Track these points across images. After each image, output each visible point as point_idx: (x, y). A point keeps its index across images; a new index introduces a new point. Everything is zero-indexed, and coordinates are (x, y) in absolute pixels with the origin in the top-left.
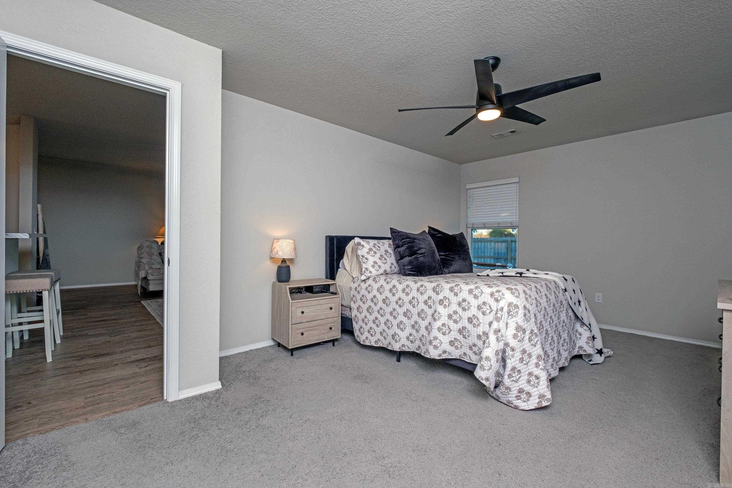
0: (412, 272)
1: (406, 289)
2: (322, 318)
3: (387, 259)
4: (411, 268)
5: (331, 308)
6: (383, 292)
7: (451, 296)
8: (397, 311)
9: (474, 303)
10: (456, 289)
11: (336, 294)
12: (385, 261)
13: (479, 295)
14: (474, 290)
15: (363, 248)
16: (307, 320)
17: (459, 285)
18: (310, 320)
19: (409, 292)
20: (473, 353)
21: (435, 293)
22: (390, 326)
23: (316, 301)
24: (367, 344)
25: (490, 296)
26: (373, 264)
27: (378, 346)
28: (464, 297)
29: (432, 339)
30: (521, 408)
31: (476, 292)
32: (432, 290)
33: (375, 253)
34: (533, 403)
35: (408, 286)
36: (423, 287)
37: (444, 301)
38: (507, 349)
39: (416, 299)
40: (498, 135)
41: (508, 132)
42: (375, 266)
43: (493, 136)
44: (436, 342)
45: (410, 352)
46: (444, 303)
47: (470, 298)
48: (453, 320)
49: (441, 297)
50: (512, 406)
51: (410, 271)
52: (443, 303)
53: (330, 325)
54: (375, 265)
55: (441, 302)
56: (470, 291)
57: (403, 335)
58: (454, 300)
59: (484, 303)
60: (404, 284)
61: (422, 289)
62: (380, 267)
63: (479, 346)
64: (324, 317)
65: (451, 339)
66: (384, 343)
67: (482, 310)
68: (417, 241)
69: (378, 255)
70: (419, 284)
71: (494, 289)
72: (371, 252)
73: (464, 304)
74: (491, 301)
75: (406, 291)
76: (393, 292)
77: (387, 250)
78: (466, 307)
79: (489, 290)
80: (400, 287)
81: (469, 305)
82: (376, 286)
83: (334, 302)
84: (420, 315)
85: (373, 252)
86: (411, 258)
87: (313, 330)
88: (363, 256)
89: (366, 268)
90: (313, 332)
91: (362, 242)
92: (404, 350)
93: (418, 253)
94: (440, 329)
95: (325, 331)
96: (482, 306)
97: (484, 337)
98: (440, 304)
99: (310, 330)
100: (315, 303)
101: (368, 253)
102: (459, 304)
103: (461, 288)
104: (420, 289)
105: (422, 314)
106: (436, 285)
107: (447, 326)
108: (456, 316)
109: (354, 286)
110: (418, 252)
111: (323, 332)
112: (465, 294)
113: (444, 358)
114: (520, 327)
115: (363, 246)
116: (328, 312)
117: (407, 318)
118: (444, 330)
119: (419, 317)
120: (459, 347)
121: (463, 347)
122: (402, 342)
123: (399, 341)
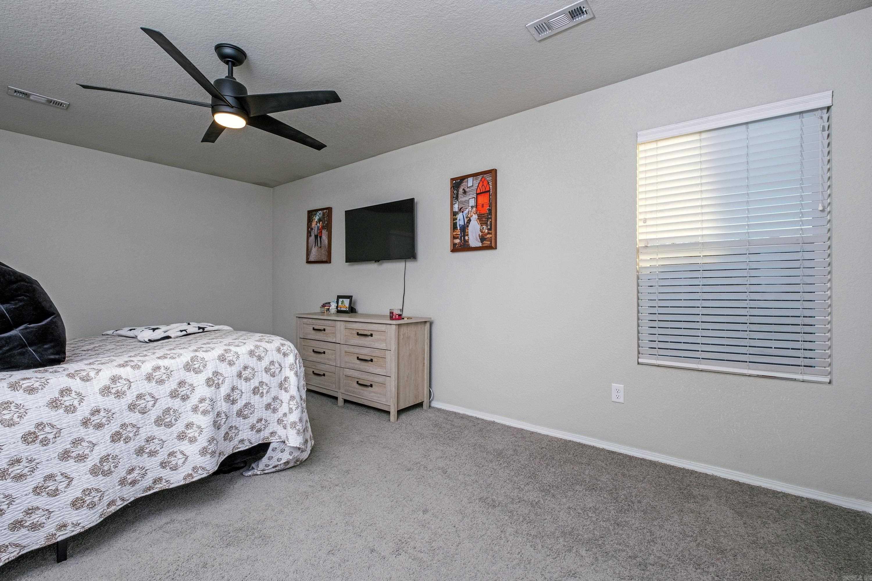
7: (223, 368)
8: (89, 439)
9: (259, 366)
10: (230, 356)
13: (263, 355)
20: (256, 431)
21: (192, 372)
22: (62, 486)
28: (244, 363)
32: (183, 369)
35: (115, 379)
36: (161, 370)
37: (215, 379)
39: (147, 397)
40: (18, 93)
43: (8, 89)
44: (213, 445)
46: (216, 382)
47: (253, 362)
48: (232, 401)
49: (206, 374)
52: (213, 382)
55: (209, 382)
56: (251, 353)
57: (109, 483)
58: (230, 372)
63: (266, 419)
65: (226, 431)
73: (245, 372)
78: (250, 376)
81: (253, 371)
84: (162, 420)
98: (208, 386)
103: (236, 353)
105: (167, 416)
107: (223, 414)
108: (235, 393)
112: (244, 359)
117: (122, 442)
118: (219, 421)
119: (159, 425)
120: (233, 436)
121: (240, 433)
122: (106, 500)
123: (100, 500)
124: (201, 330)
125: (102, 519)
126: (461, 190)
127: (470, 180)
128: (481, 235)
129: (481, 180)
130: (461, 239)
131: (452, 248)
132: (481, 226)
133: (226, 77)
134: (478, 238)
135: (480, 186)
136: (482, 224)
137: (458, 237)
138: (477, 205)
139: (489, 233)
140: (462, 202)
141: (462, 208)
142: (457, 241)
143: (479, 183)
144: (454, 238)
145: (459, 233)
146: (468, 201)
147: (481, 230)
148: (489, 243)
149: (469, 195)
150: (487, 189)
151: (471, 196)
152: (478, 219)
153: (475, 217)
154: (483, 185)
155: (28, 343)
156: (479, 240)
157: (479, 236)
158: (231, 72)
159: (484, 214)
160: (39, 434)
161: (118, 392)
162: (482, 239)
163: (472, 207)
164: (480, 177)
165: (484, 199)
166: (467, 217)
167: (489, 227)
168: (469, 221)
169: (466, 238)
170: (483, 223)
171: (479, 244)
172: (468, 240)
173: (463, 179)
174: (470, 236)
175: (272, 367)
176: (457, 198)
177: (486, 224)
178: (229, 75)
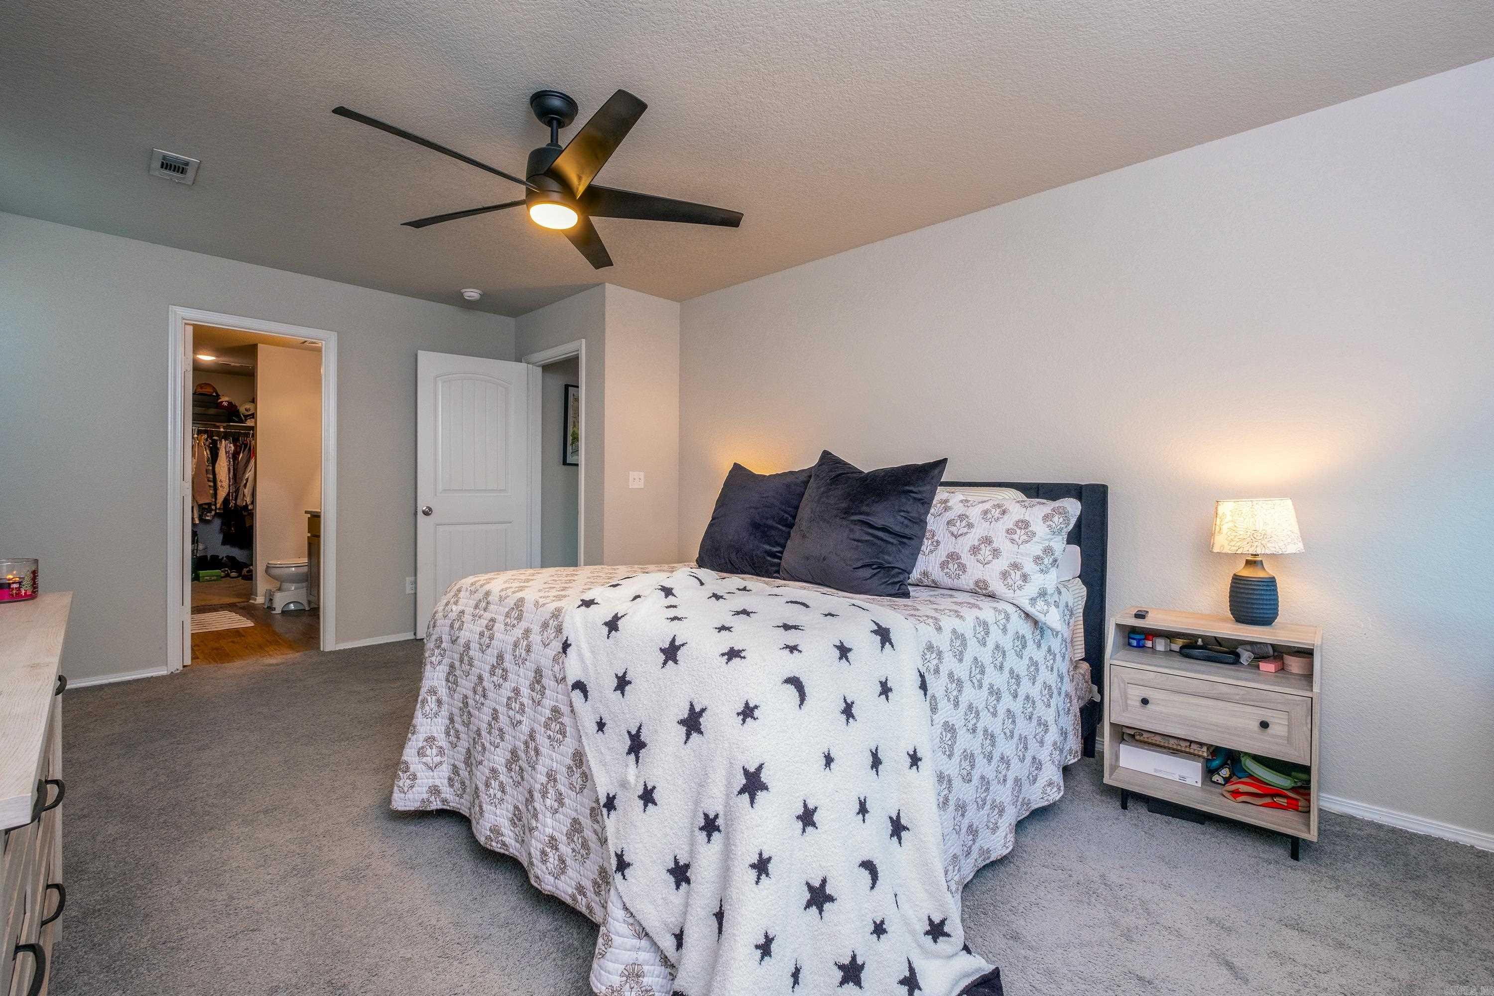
133: (548, 145)
158: (554, 136)
178: (552, 141)
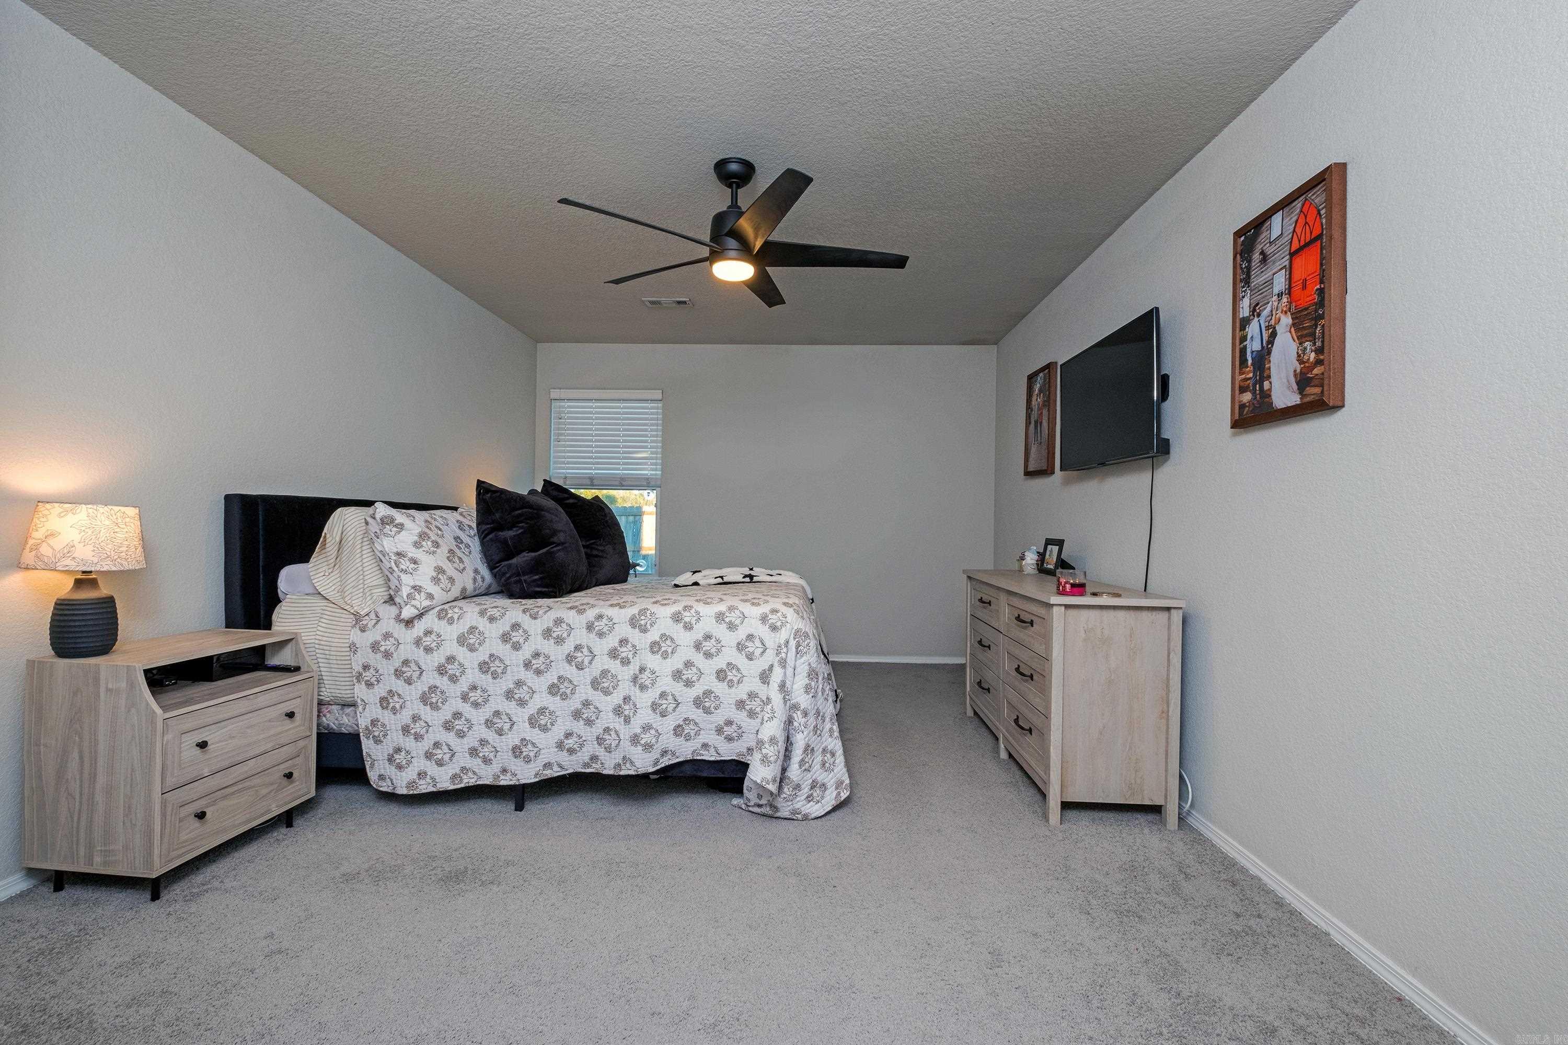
0: (544, 587)
1: (555, 629)
2: (262, 749)
3: (465, 559)
4: (541, 579)
5: (291, 715)
6: (480, 644)
7: (677, 631)
8: (529, 684)
9: (730, 639)
10: (687, 617)
11: (297, 669)
12: (462, 566)
13: (738, 622)
14: (727, 614)
15: (399, 532)
16: (215, 768)
17: (691, 607)
18: (226, 763)
19: (565, 635)
20: (725, 738)
21: (637, 630)
22: (507, 727)
23: (244, 701)
24: (424, 791)
25: (761, 622)
26: (434, 574)
27: (462, 785)
28: (707, 630)
29: (638, 731)
30: (813, 816)
31: (732, 617)
32: (628, 623)
33: (436, 545)
34: (830, 800)
35: (558, 622)
36: (604, 620)
37: (663, 645)
38: (795, 715)
39: (585, 650)
40: (653, 303)
41: (674, 302)
42: (439, 579)
43: (643, 302)
44: (648, 735)
45: (564, 776)
46: (663, 649)
47: (720, 631)
48: (685, 681)
49: (654, 635)
50: (799, 816)
51: (538, 586)
52: (660, 648)
53: (285, 768)
54: (440, 576)
55: (655, 647)
56: (720, 617)
57: (546, 741)
58: (685, 639)
59: (750, 637)
60: (545, 617)
61: (600, 625)
62: (452, 580)
63: (739, 723)
64: (269, 746)
65: (677, 723)
66: (482, 773)
67: (747, 650)
68: (547, 514)
69: (443, 551)
70: (591, 614)
71: (765, 609)
72: (424, 543)
73: (707, 644)
74: (763, 631)
75: (554, 635)
76: (514, 639)
77: (459, 537)
78: (713, 650)
79: (757, 611)
80: (535, 627)
81: (719, 645)
82: (451, 632)
83: (298, 694)
84: (599, 683)
85: (429, 543)
86: (533, 554)
87: (233, 793)
88: (399, 554)
89: (414, 587)
90: (232, 802)
91: (399, 516)
92: (550, 776)
93: (554, 543)
94: (656, 705)
95: (271, 788)
96: (746, 644)
97: (750, 703)
98: (653, 653)
99: (225, 797)
100: (242, 706)
101: (417, 545)
102: (698, 646)
103: (697, 613)
104: (596, 624)
105: (604, 680)
106: (637, 612)
107: (670, 697)
108: (690, 671)
109: (364, 640)
110: (552, 540)
111: (264, 791)
112: (708, 624)
113: (663, 765)
114: (813, 671)
115: (401, 527)
116: (279, 729)
117: (559, 697)
118: (664, 706)
119: (596, 689)
120: (692, 735)
121: (702, 732)
122: (542, 759)
123: (536, 756)
124: (748, 579)
125: (537, 780)
126: (1256, 256)
127: (1277, 219)
128: (1298, 371)
129: (1301, 211)
130: (1254, 393)
131: (1237, 417)
132: (1301, 344)
133: (729, 207)
134: (1293, 380)
135: (1298, 230)
136: (1301, 339)
137: (1248, 387)
138: (1290, 288)
139: (1319, 362)
140: (1258, 290)
141: (1257, 304)
142: (1247, 397)
143: (1296, 222)
144: (1243, 390)
145: (1251, 375)
146: (1270, 282)
147: (1299, 356)
148: (1317, 390)
149: (1274, 262)
150: (1316, 232)
151: (1278, 265)
152: (1294, 325)
153: (1287, 320)
154: (1306, 223)
155: (522, 572)
156: (1295, 387)
157: (1295, 375)
158: (734, 197)
159: (1306, 309)
160: (491, 665)
161: (558, 637)
162: (1303, 381)
163: (1280, 295)
164: (1298, 204)
165: (1307, 265)
166: (1268, 328)
167: (1319, 344)
168: (1273, 335)
169: (1266, 385)
170: (1306, 336)
171: (1294, 399)
172: (1270, 390)
173: (1259, 223)
174: (1274, 378)
175: (749, 644)
176: (1247, 281)
177: (1312, 337)
178: (732, 203)
